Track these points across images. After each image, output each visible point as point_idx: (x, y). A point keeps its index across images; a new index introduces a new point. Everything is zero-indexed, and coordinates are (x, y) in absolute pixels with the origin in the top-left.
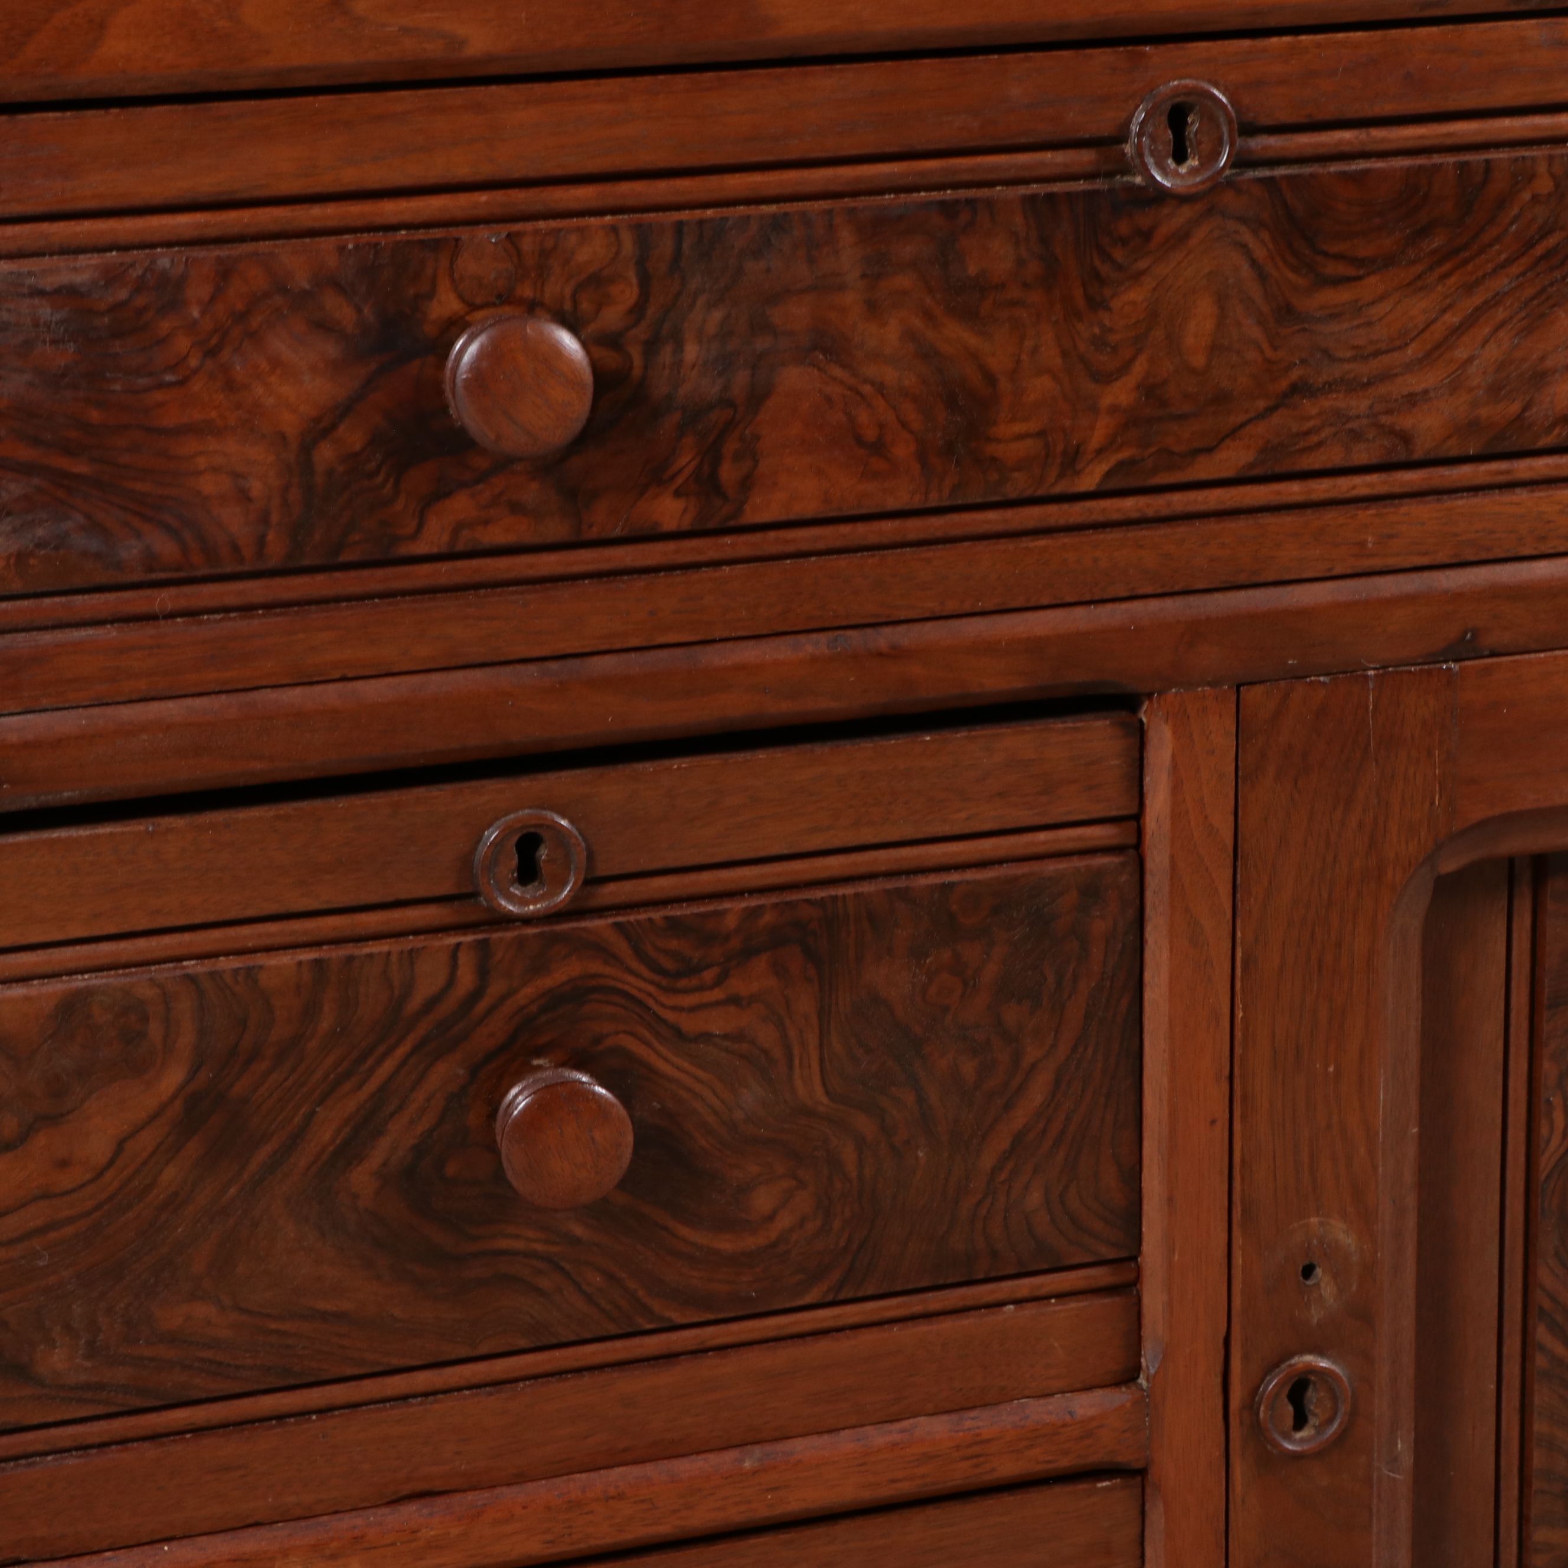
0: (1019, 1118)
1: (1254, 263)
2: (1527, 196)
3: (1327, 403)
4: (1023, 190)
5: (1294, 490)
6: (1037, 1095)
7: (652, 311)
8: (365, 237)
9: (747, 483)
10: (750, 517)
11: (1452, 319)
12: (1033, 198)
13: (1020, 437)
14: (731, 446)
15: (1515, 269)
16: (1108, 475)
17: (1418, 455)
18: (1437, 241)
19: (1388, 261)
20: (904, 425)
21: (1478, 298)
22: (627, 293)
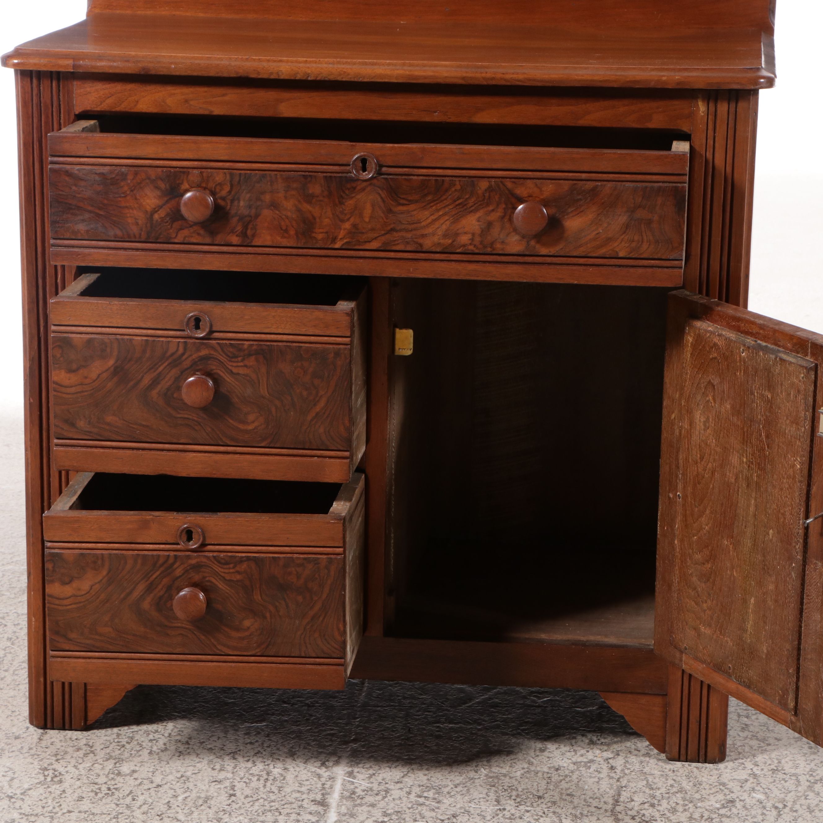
0: (318, 409)
1: (382, 198)
2: (453, 189)
3: (400, 234)
4: (325, 174)
5: (392, 255)
6: (322, 403)
7: (233, 193)
8: (169, 169)
9: (254, 236)
10: (253, 244)
11: (433, 217)
12: (326, 177)
13: (322, 233)
14: (250, 226)
15: (451, 207)
16: (343, 245)
17: (424, 250)
18: (429, 198)
19: (417, 201)
20: (293, 227)
21: (441, 213)
22: (227, 188)
